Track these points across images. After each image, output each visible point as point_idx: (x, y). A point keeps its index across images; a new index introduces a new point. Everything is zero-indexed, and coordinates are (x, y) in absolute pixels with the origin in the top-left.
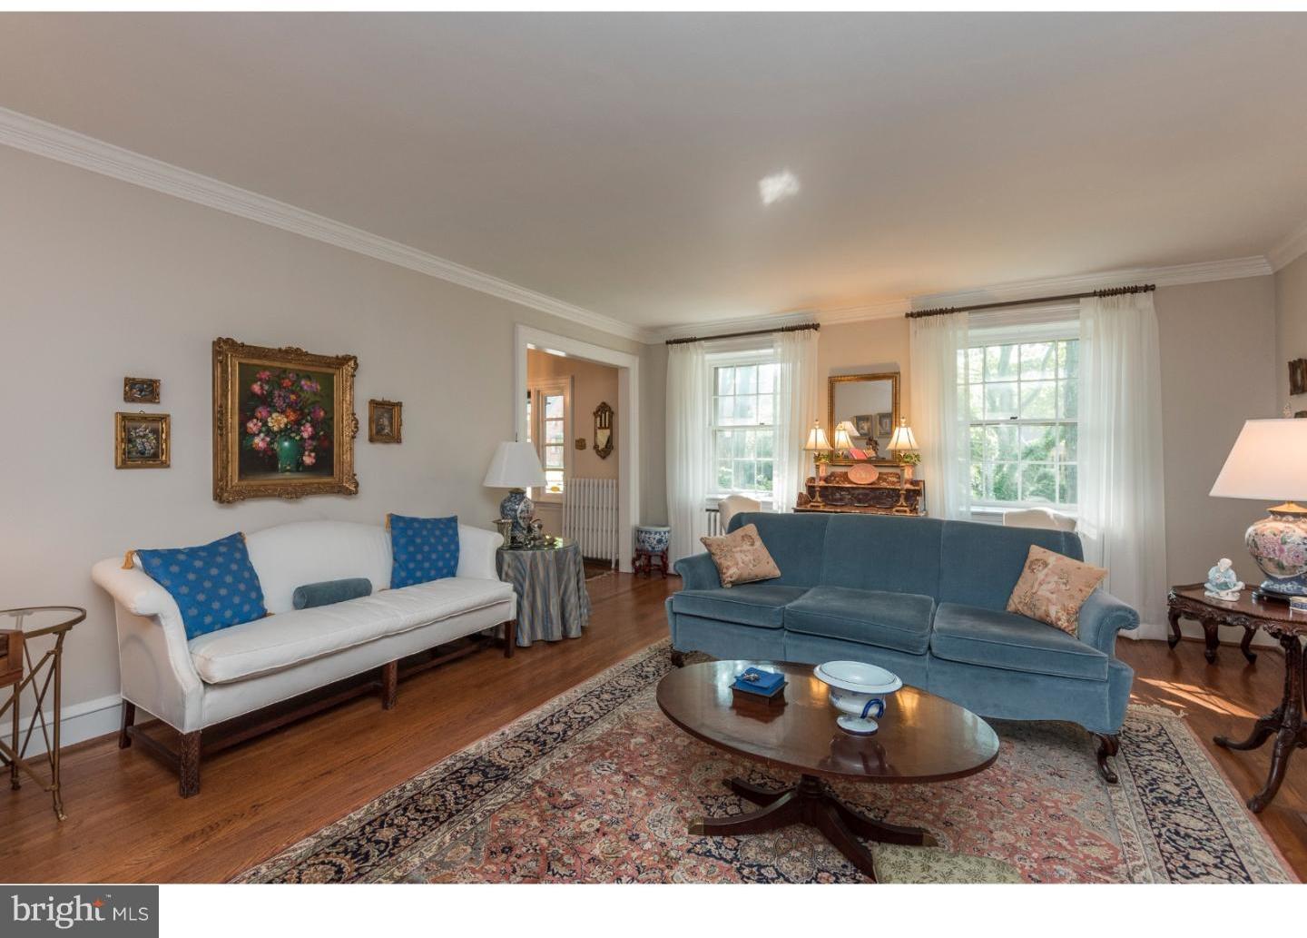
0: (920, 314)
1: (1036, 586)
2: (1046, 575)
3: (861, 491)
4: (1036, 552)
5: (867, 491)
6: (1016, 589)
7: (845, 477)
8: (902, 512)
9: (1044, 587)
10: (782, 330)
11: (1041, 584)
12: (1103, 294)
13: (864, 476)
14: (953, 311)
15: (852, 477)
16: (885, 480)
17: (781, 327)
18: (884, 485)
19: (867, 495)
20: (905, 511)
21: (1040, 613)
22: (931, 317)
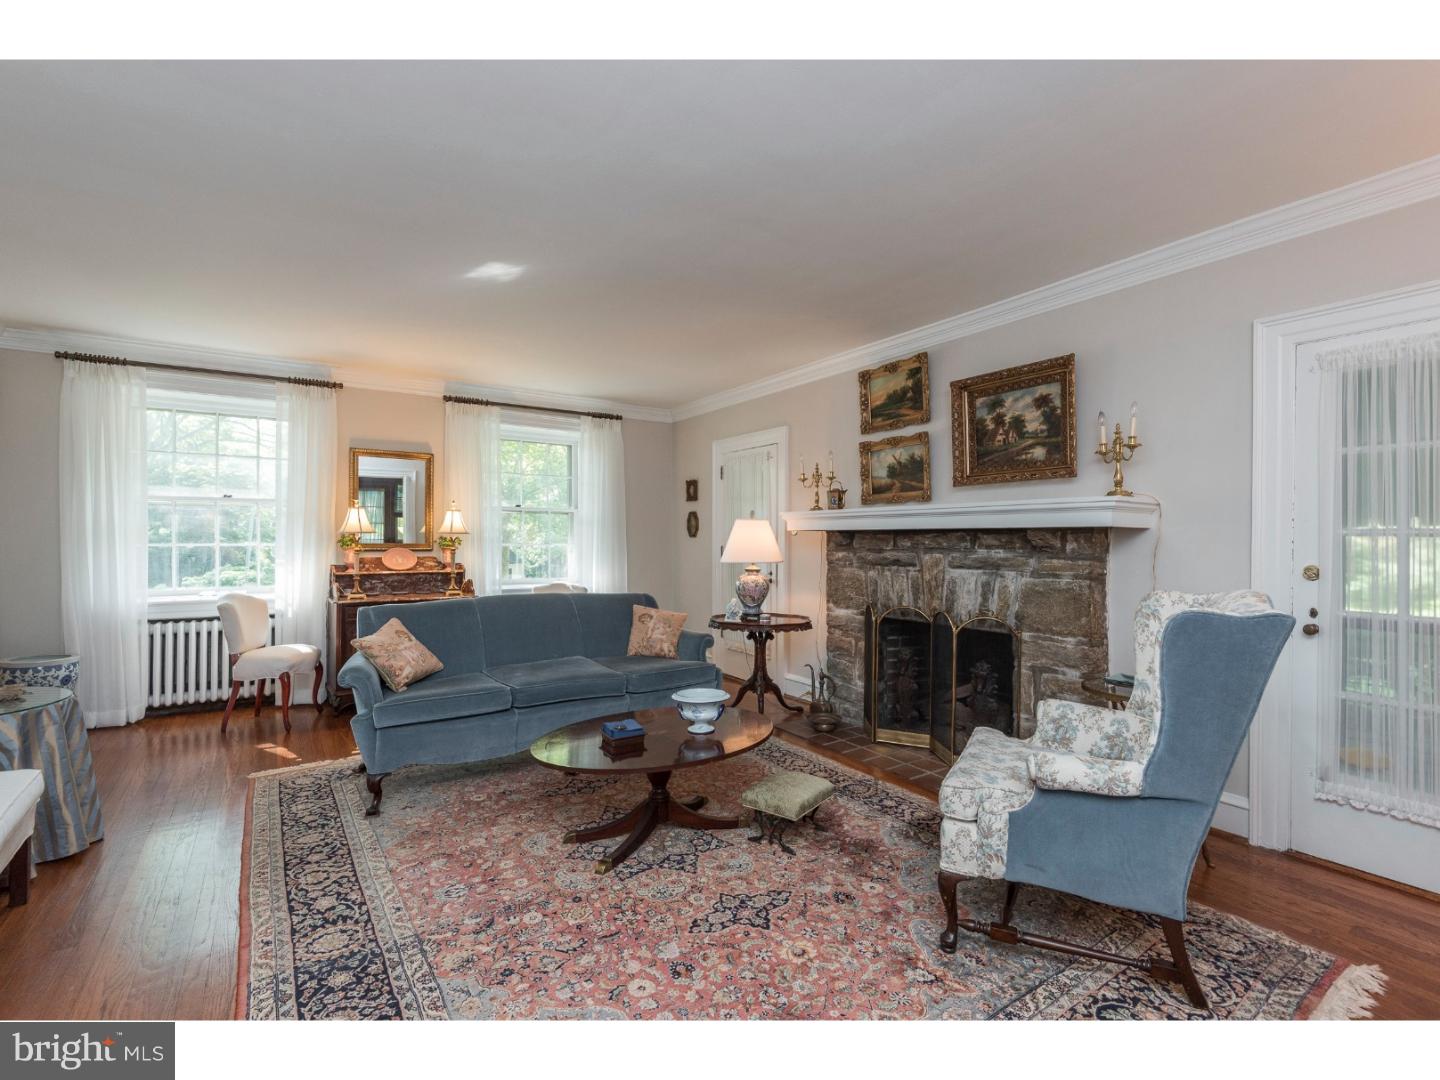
0: (459, 400)
1: (650, 632)
2: (655, 624)
3: (396, 578)
4: (638, 609)
5: (402, 578)
6: (632, 638)
7: (379, 563)
8: (451, 595)
9: (656, 631)
10: (289, 380)
11: (653, 630)
12: (594, 415)
13: (400, 560)
14: (487, 403)
15: (386, 562)
16: (422, 565)
17: (287, 377)
18: (422, 570)
19: (404, 581)
20: (458, 594)
21: (657, 650)
22: (468, 405)
